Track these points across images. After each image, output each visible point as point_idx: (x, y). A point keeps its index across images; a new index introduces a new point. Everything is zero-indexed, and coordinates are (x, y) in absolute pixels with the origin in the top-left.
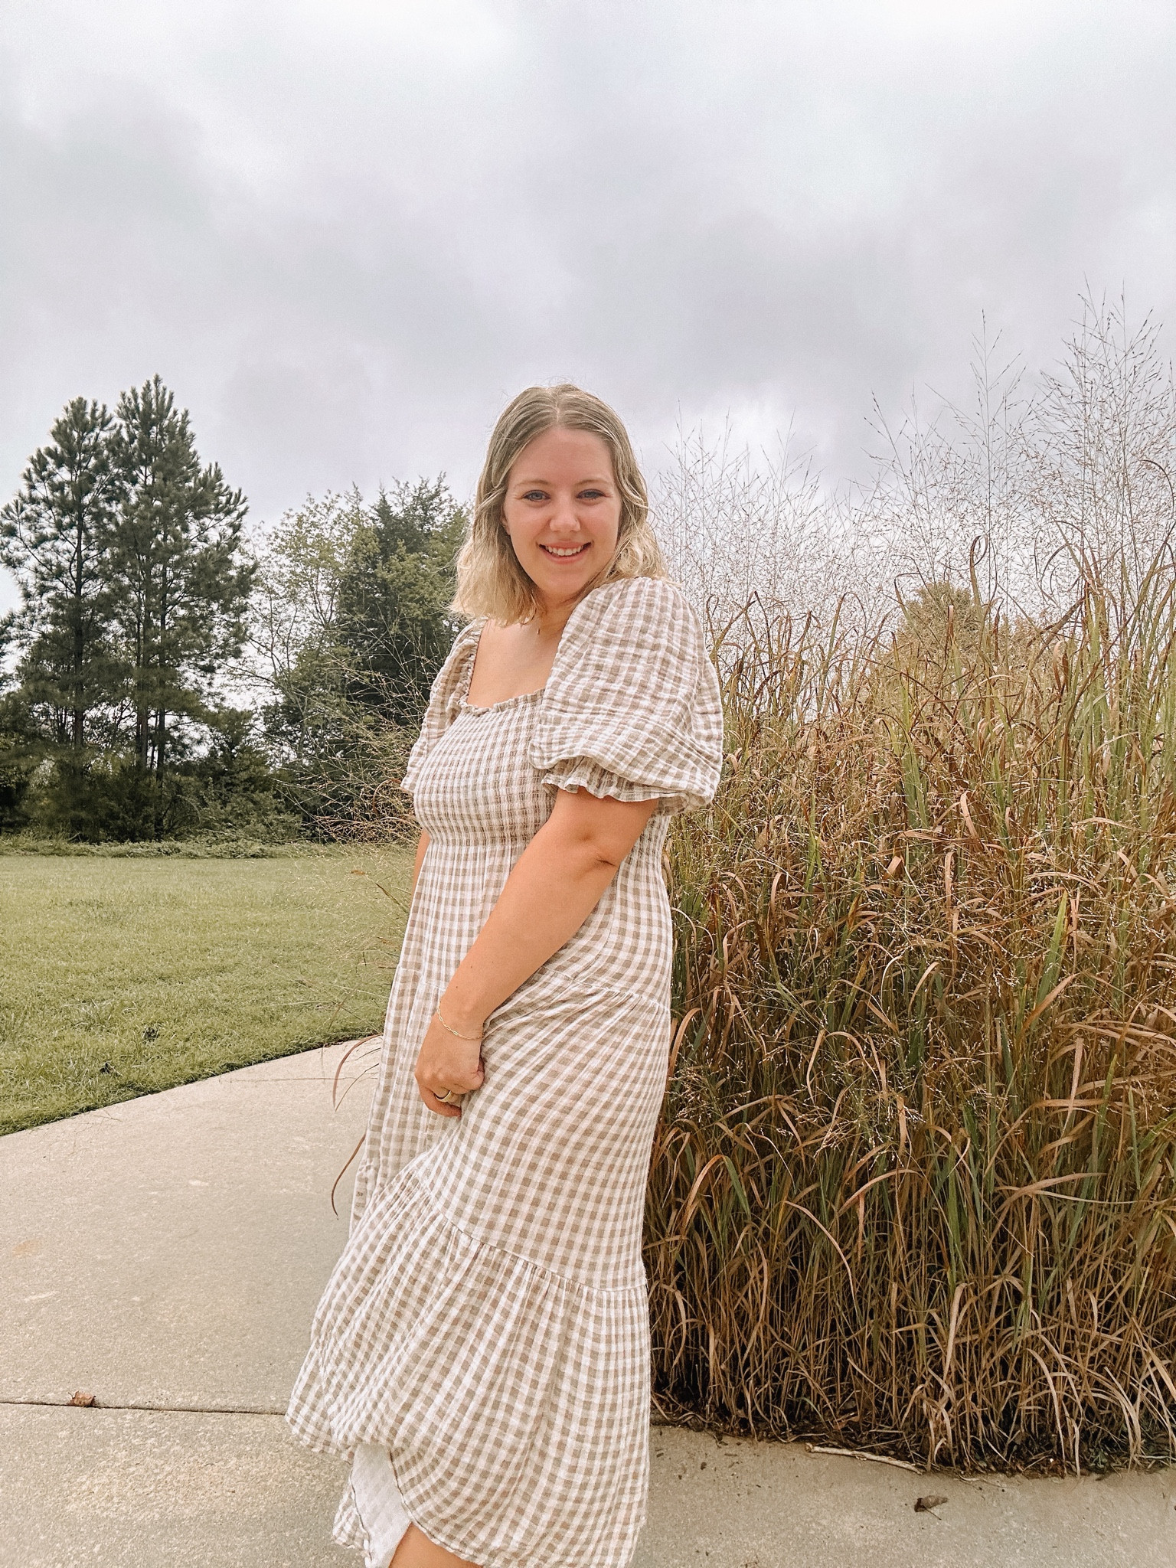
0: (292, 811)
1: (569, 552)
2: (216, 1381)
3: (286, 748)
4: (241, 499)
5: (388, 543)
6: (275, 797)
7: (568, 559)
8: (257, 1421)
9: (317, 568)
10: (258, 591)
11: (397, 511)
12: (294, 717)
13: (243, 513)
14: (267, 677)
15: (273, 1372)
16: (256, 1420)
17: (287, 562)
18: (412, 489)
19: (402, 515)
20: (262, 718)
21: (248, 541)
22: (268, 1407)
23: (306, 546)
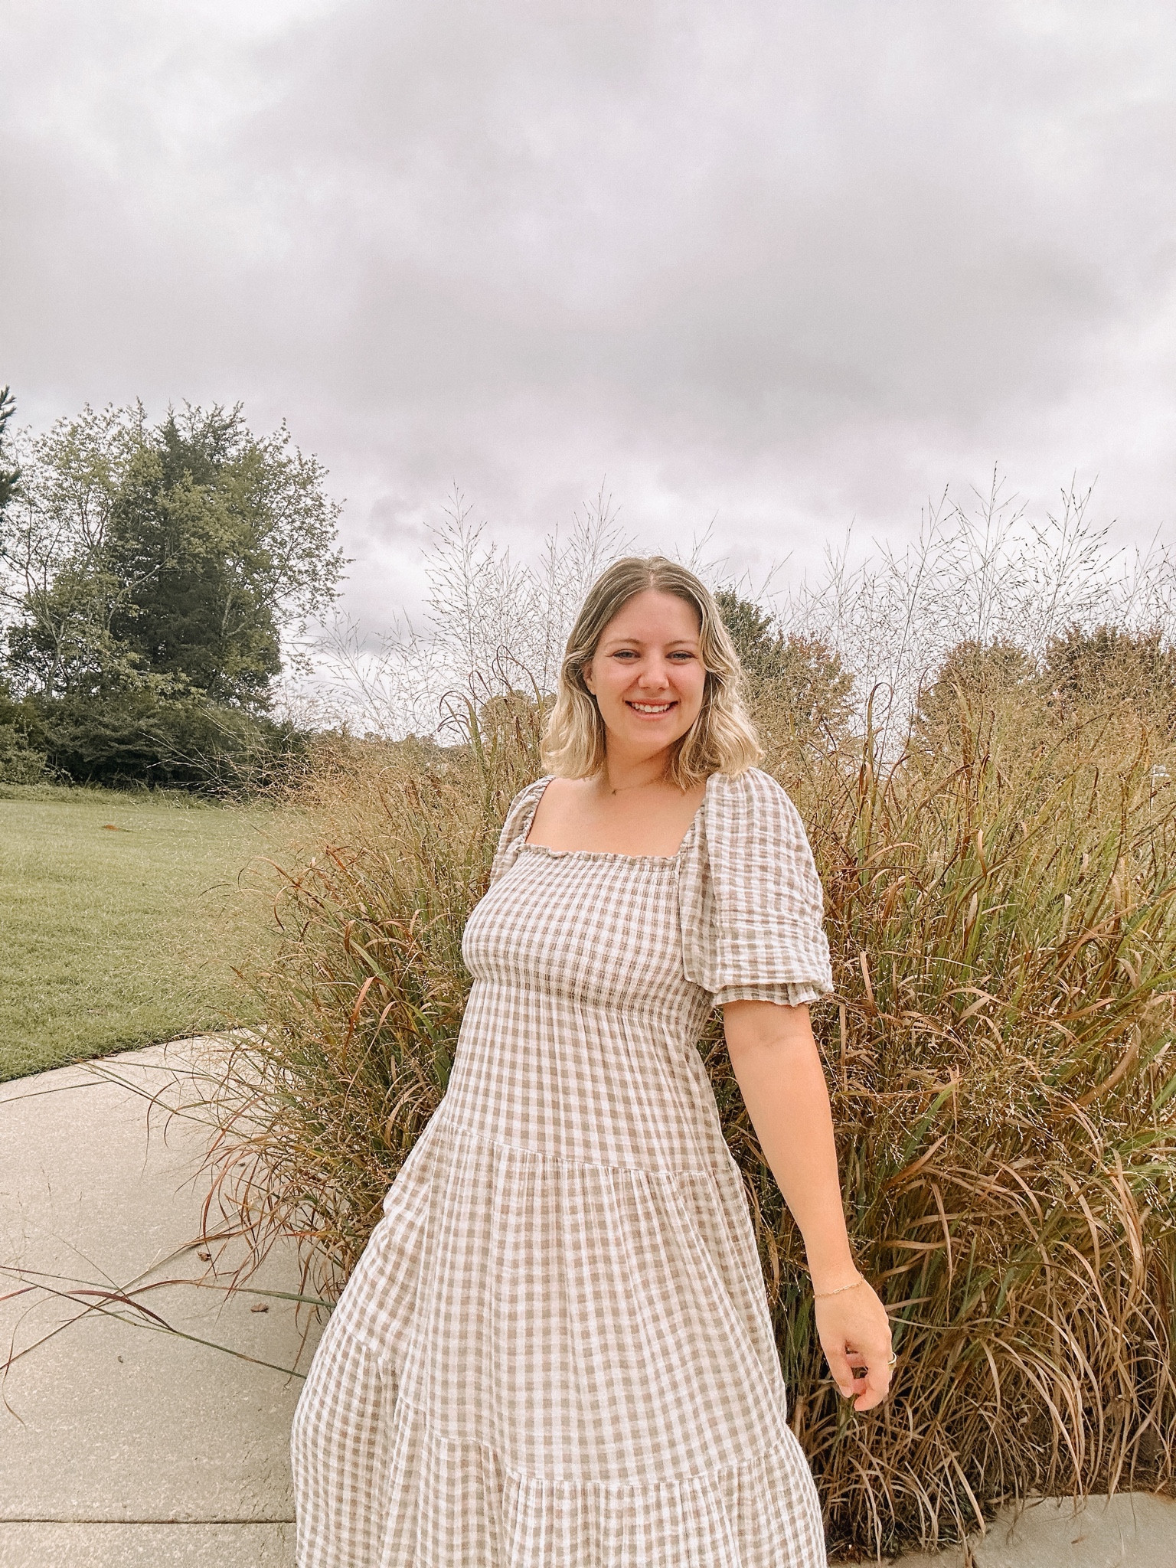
0: (35, 748)
1: (656, 709)
2: (8, 1483)
3: (32, 676)
4: (8, 398)
5: (173, 469)
6: (16, 731)
7: (655, 716)
8: (58, 1532)
9: (88, 486)
10: (17, 501)
11: (185, 435)
12: (46, 643)
13: (8, 414)
14: (18, 596)
15: (73, 1470)
16: (58, 1530)
17: (55, 475)
18: (204, 415)
19: (191, 442)
20: (7, 641)
21: (10, 444)
22: (69, 1513)
23: (78, 459)
